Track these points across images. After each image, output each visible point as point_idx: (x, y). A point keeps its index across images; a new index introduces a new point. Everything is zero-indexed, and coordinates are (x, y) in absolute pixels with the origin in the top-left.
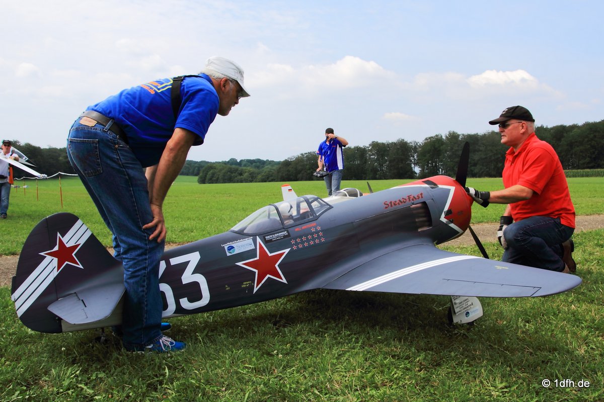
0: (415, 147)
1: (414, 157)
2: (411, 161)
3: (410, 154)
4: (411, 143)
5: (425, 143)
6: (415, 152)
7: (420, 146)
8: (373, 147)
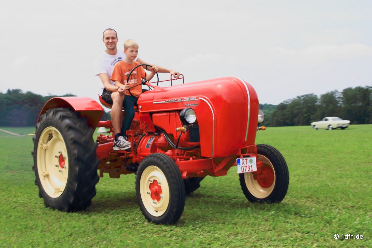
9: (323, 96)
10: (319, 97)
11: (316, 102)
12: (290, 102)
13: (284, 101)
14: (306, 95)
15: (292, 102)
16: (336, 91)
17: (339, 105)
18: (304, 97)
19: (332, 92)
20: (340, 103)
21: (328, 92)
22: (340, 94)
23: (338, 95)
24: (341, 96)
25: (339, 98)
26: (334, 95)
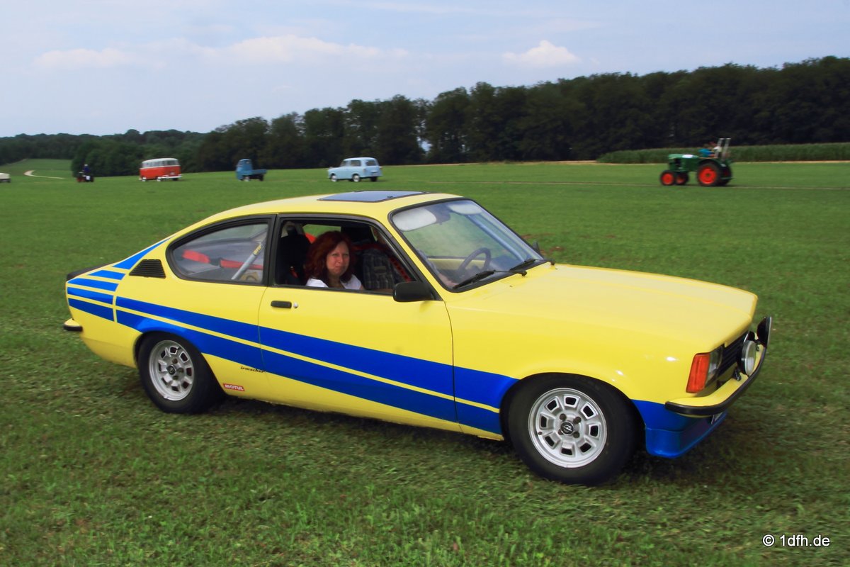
0: (422, 108)
1: (420, 125)
2: (416, 132)
3: (414, 120)
4: (415, 102)
5: (439, 102)
6: (422, 118)
7: (430, 107)
8: (353, 110)
9: (276, 122)
10: (270, 122)
11: (267, 130)
12: (226, 130)
13: (217, 129)
14: (250, 120)
15: (229, 131)
16: (295, 115)
17: (299, 135)
18: (247, 122)
19: (289, 115)
20: (300, 133)
21: (284, 116)
22: (301, 118)
23: (298, 121)
24: (303, 122)
25: (299, 124)
26: (292, 120)
